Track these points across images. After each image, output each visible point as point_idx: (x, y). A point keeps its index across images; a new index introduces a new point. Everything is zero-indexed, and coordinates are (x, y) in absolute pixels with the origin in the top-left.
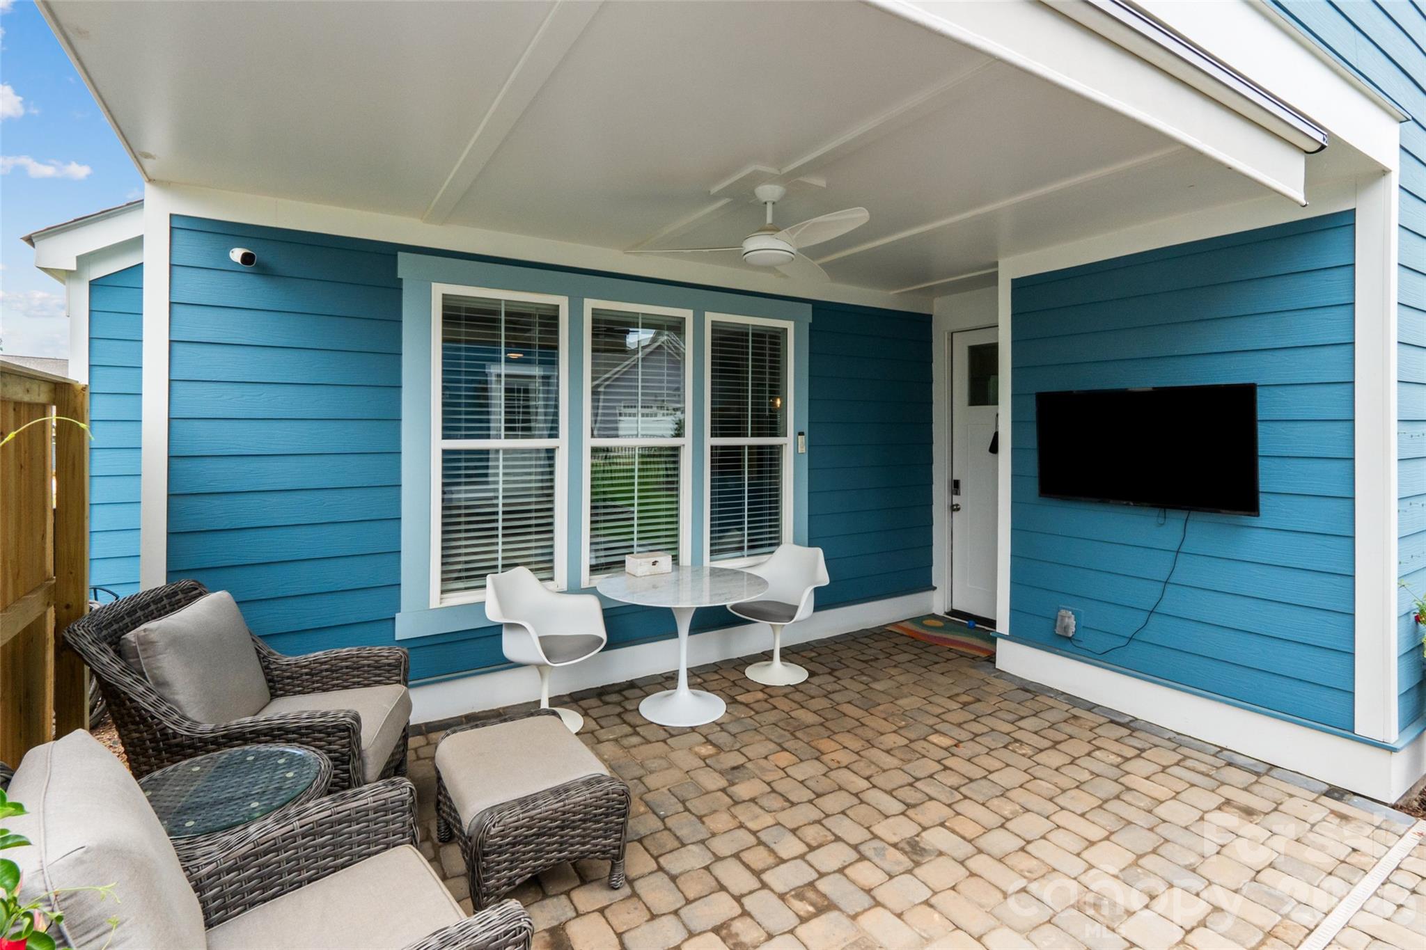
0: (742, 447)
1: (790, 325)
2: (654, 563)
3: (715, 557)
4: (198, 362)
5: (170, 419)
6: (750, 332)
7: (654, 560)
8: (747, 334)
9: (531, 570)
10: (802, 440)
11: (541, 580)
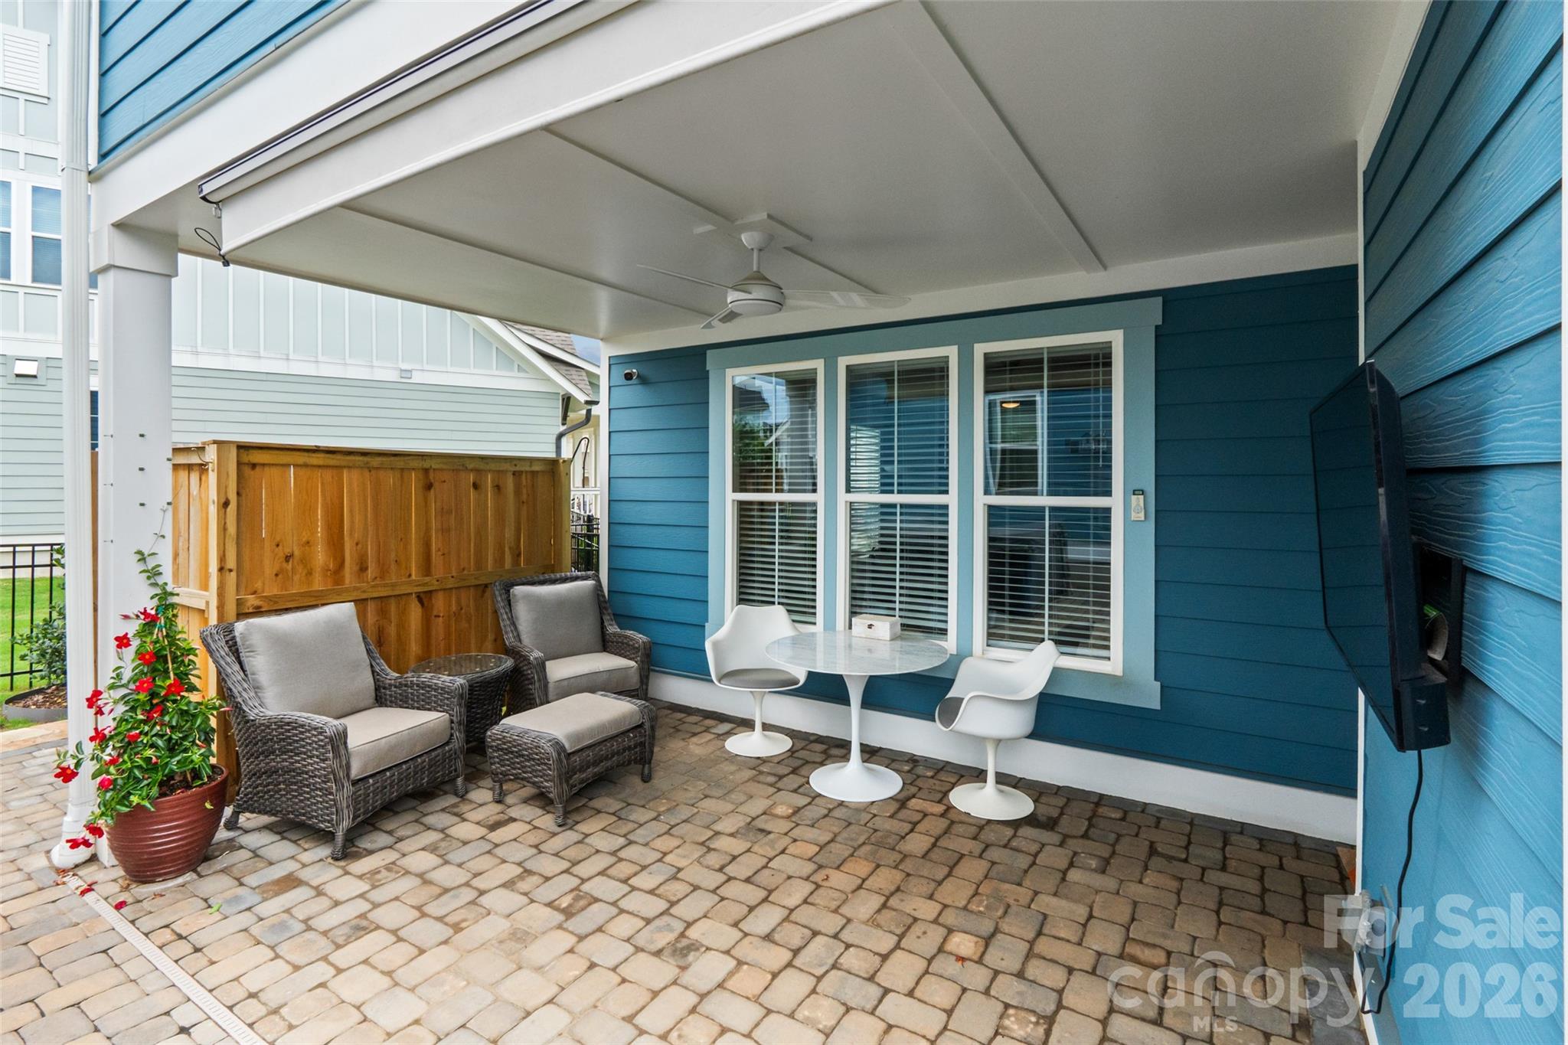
0: (1042, 509)
1: (1116, 338)
2: (870, 626)
3: (991, 642)
4: (625, 443)
5: (609, 478)
6: (1045, 356)
7: (870, 622)
8: (1041, 361)
9: (788, 611)
10: (1137, 501)
11: (794, 621)
